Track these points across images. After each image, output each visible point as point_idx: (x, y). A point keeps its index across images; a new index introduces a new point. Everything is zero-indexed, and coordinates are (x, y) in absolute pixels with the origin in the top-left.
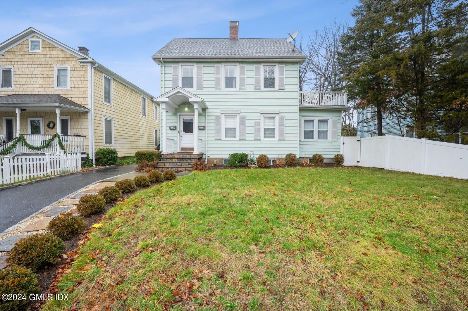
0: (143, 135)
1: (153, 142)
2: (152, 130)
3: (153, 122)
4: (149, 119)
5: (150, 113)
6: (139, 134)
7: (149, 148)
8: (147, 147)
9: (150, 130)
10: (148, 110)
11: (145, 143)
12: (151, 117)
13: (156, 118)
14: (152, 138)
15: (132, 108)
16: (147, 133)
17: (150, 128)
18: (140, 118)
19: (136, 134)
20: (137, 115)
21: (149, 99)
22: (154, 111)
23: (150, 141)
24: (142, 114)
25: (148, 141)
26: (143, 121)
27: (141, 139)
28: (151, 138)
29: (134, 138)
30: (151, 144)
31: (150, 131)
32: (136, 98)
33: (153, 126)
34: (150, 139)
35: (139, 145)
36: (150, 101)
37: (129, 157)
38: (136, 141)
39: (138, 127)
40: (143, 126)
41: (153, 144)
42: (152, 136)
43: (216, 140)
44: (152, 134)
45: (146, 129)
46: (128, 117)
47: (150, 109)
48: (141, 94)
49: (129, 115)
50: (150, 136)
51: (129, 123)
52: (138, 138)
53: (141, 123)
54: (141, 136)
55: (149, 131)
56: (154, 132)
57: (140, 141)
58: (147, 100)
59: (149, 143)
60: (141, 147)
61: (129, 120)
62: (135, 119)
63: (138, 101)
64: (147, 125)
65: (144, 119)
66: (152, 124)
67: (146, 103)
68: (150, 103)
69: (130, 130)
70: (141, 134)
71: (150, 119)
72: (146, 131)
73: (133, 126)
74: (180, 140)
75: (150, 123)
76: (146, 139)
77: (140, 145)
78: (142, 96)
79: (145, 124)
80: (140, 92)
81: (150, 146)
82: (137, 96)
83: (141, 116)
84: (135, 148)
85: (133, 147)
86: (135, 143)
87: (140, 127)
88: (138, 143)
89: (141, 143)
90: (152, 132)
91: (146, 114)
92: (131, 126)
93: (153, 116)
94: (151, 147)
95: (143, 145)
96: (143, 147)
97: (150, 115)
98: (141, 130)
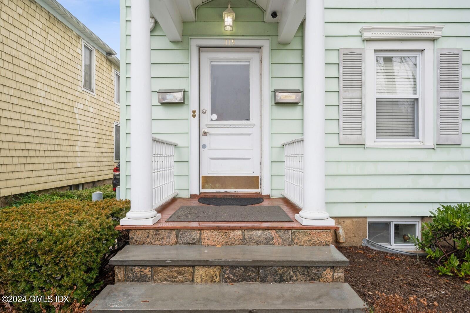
0: (85, 134)
1: (110, 150)
2: (109, 125)
3: (112, 108)
4: (101, 99)
5: (105, 87)
6: (74, 132)
7: (101, 164)
8: (96, 164)
9: (105, 123)
10: (100, 79)
11: (91, 154)
12: (105, 96)
13: (118, 100)
14: (110, 142)
15: (49, 63)
16: (96, 131)
17: (104, 119)
18: (77, 94)
19: (64, 131)
20: (68, 84)
21: (101, 54)
22: (115, 83)
23: (103, 150)
24: (82, 84)
25: (97, 150)
26: (87, 103)
27: (79, 143)
28: (105, 141)
29: (57, 142)
30: (105, 155)
31: (104, 128)
32: (64, 41)
33: (112, 117)
34: (105, 146)
35: (73, 160)
36: (104, 59)
37: (40, 192)
38: (64, 148)
39: (71, 115)
40: (86, 113)
41: (110, 155)
42: (110, 138)
43: (342, 145)
44: (108, 133)
45: (93, 120)
46: (39, 85)
47: (104, 78)
48: (79, 37)
49: (41, 79)
50: (103, 137)
51: (41, 100)
52: (71, 143)
53: (81, 106)
54: (80, 138)
55: (100, 127)
56: (114, 130)
57: (78, 149)
58: (95, 54)
59: (100, 155)
60: (79, 165)
61: (43, 94)
62: (60, 93)
63: (72, 52)
64: (96, 111)
65: (88, 98)
66: (107, 111)
67: (95, 62)
68: (105, 65)
69: (47, 122)
70: (80, 133)
71: (105, 100)
72: (94, 125)
73: (55, 111)
74: (201, 147)
75: (103, 109)
76: (94, 145)
77: (78, 159)
78: (82, 42)
79: (91, 110)
80: (76, 31)
81: (105, 159)
82: (66, 37)
83: (79, 89)
84: (62, 166)
85: (56, 166)
86: (61, 154)
87: (77, 116)
88: (71, 154)
89: (79, 154)
90: (107, 129)
91: (94, 87)
92: (47, 109)
93: (111, 94)
94: (106, 163)
95: (86, 159)
96: (85, 164)
97: (105, 91)
98: (79, 122)
